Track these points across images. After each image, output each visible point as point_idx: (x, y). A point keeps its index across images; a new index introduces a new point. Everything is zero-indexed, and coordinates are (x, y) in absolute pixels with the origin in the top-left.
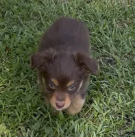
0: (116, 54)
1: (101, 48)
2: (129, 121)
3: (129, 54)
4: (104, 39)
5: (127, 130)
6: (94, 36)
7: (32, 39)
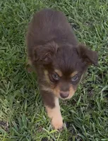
0: (79, 20)
1: (67, 15)
2: (90, 73)
3: (90, 20)
4: (69, 8)
5: (89, 80)
6: (61, 6)
7: (11, 10)
